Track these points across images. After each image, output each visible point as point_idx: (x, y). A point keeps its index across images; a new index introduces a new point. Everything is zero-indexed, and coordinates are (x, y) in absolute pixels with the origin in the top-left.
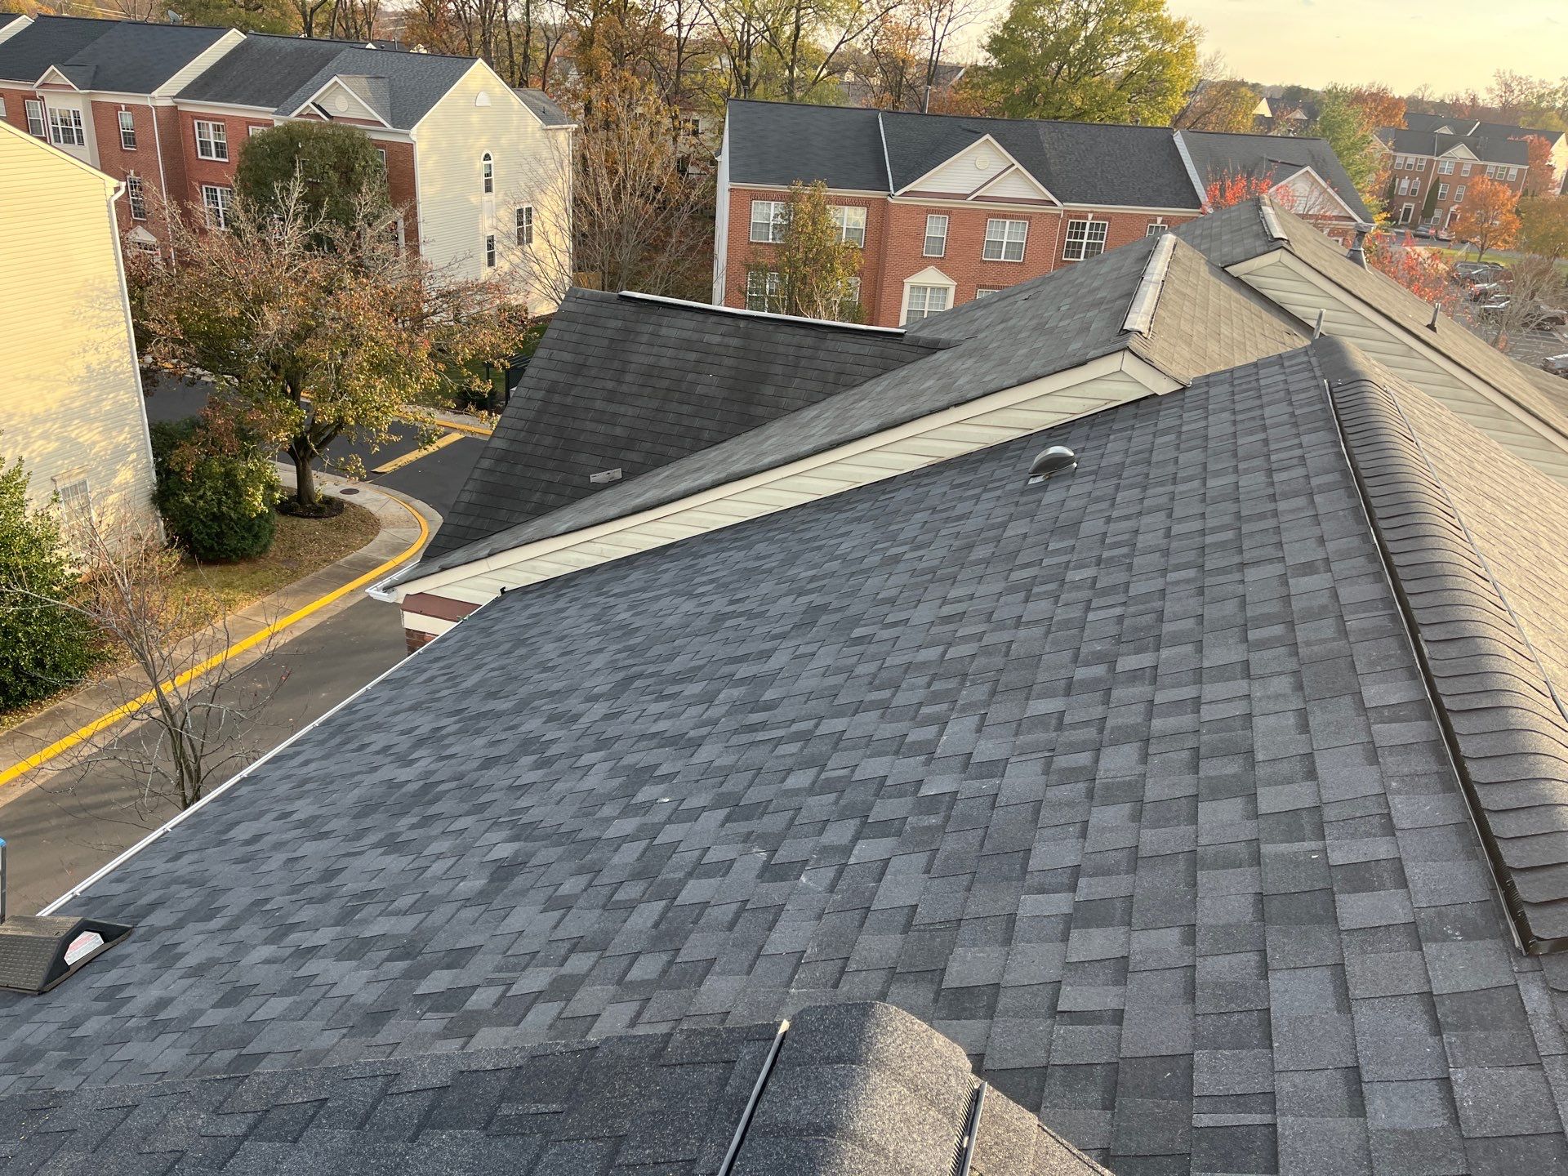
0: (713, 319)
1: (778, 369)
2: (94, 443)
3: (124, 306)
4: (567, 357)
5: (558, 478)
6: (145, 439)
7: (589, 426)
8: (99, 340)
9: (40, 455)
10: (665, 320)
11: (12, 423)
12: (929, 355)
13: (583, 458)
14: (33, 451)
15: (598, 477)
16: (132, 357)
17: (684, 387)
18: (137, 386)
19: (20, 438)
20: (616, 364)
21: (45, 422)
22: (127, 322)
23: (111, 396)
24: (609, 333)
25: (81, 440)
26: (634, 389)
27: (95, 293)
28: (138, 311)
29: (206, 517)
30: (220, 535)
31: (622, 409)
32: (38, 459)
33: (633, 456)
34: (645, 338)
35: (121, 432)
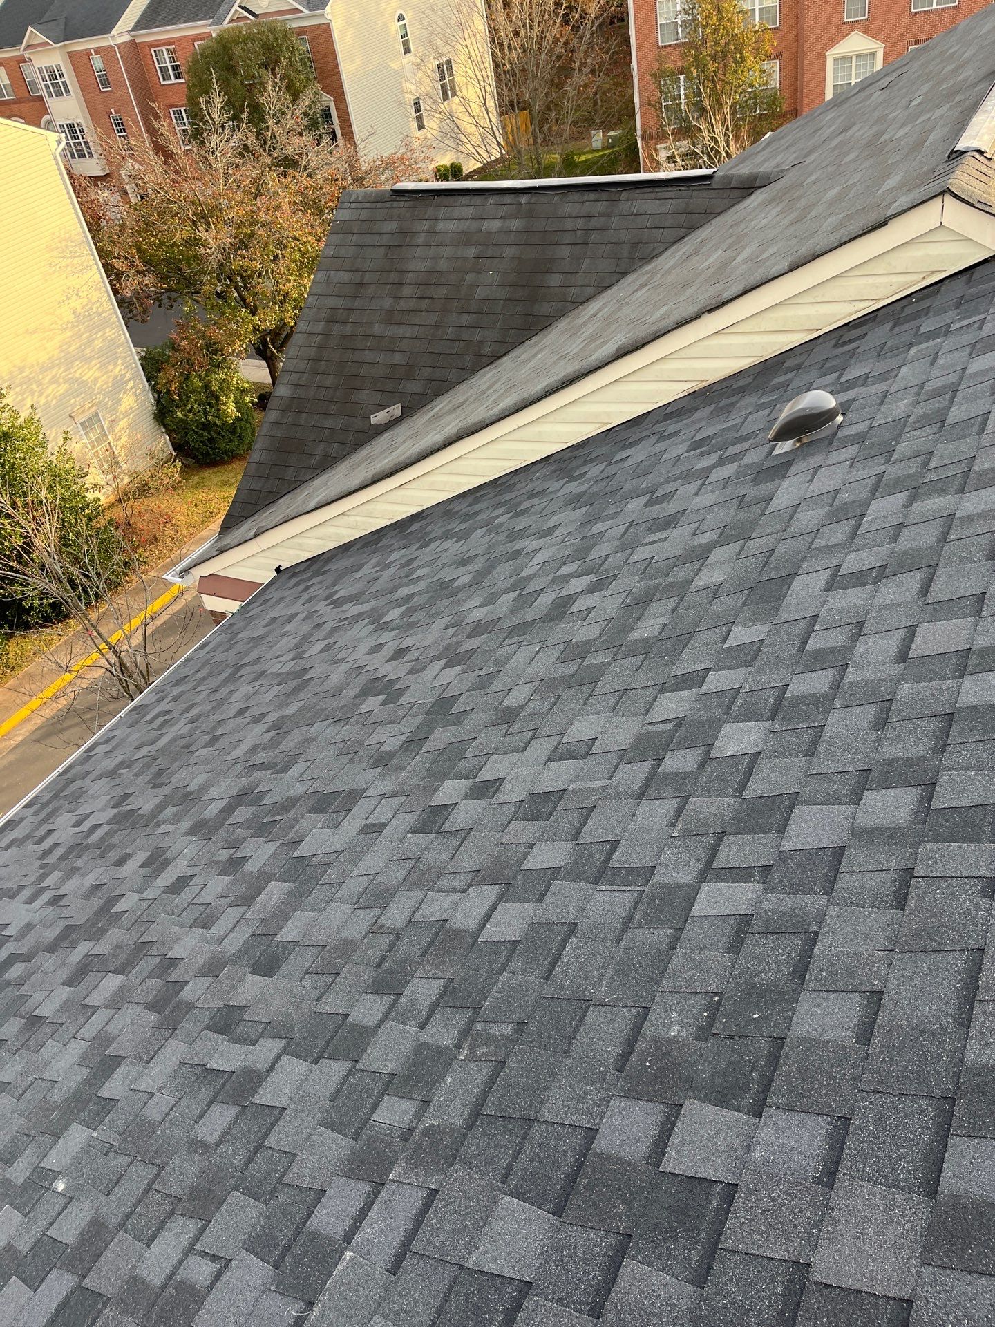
0: (493, 199)
1: (565, 251)
2: (96, 379)
3: (91, 250)
4: (344, 276)
5: (340, 423)
6: (136, 367)
7: (369, 356)
8: (77, 286)
9: (55, 398)
10: (442, 212)
11: (24, 374)
12: (744, 197)
13: (363, 396)
14: (48, 396)
15: (379, 418)
16: (109, 295)
17: (463, 292)
18: (119, 321)
19: (34, 386)
20: (393, 277)
21: (52, 368)
22: (96, 264)
23: (100, 334)
24: (385, 240)
25: (85, 378)
26: (412, 304)
27: (64, 243)
28: (103, 253)
29: (197, 427)
30: (212, 440)
31: (400, 331)
32: (54, 402)
33: (414, 387)
34: (420, 239)
35: (116, 365)
